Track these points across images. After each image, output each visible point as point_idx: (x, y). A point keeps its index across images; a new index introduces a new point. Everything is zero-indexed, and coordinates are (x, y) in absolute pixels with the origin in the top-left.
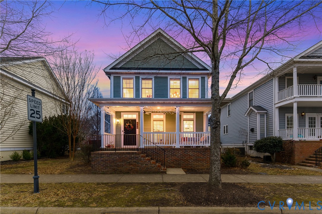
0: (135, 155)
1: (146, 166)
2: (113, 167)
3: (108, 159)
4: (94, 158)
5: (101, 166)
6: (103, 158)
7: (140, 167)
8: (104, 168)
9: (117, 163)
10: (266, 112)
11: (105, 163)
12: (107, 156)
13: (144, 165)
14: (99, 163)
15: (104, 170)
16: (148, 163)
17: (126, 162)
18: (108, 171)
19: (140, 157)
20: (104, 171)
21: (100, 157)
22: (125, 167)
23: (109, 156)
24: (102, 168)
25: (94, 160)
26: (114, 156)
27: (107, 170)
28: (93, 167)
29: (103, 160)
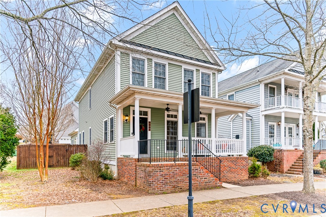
0: (195, 167)
1: (205, 180)
2: (173, 183)
3: (168, 173)
4: (152, 172)
5: (160, 183)
6: (163, 171)
7: (199, 181)
8: (164, 185)
9: (177, 178)
10: (251, 118)
11: (165, 178)
12: (167, 169)
13: (203, 178)
14: (158, 179)
15: (163, 188)
16: (206, 176)
17: (186, 176)
18: (168, 190)
19: (199, 168)
20: (163, 190)
21: (159, 171)
22: (185, 183)
23: (169, 169)
24: (162, 186)
25: (152, 176)
26: (174, 169)
27: (167, 188)
28: (151, 184)
29: (163, 175)
